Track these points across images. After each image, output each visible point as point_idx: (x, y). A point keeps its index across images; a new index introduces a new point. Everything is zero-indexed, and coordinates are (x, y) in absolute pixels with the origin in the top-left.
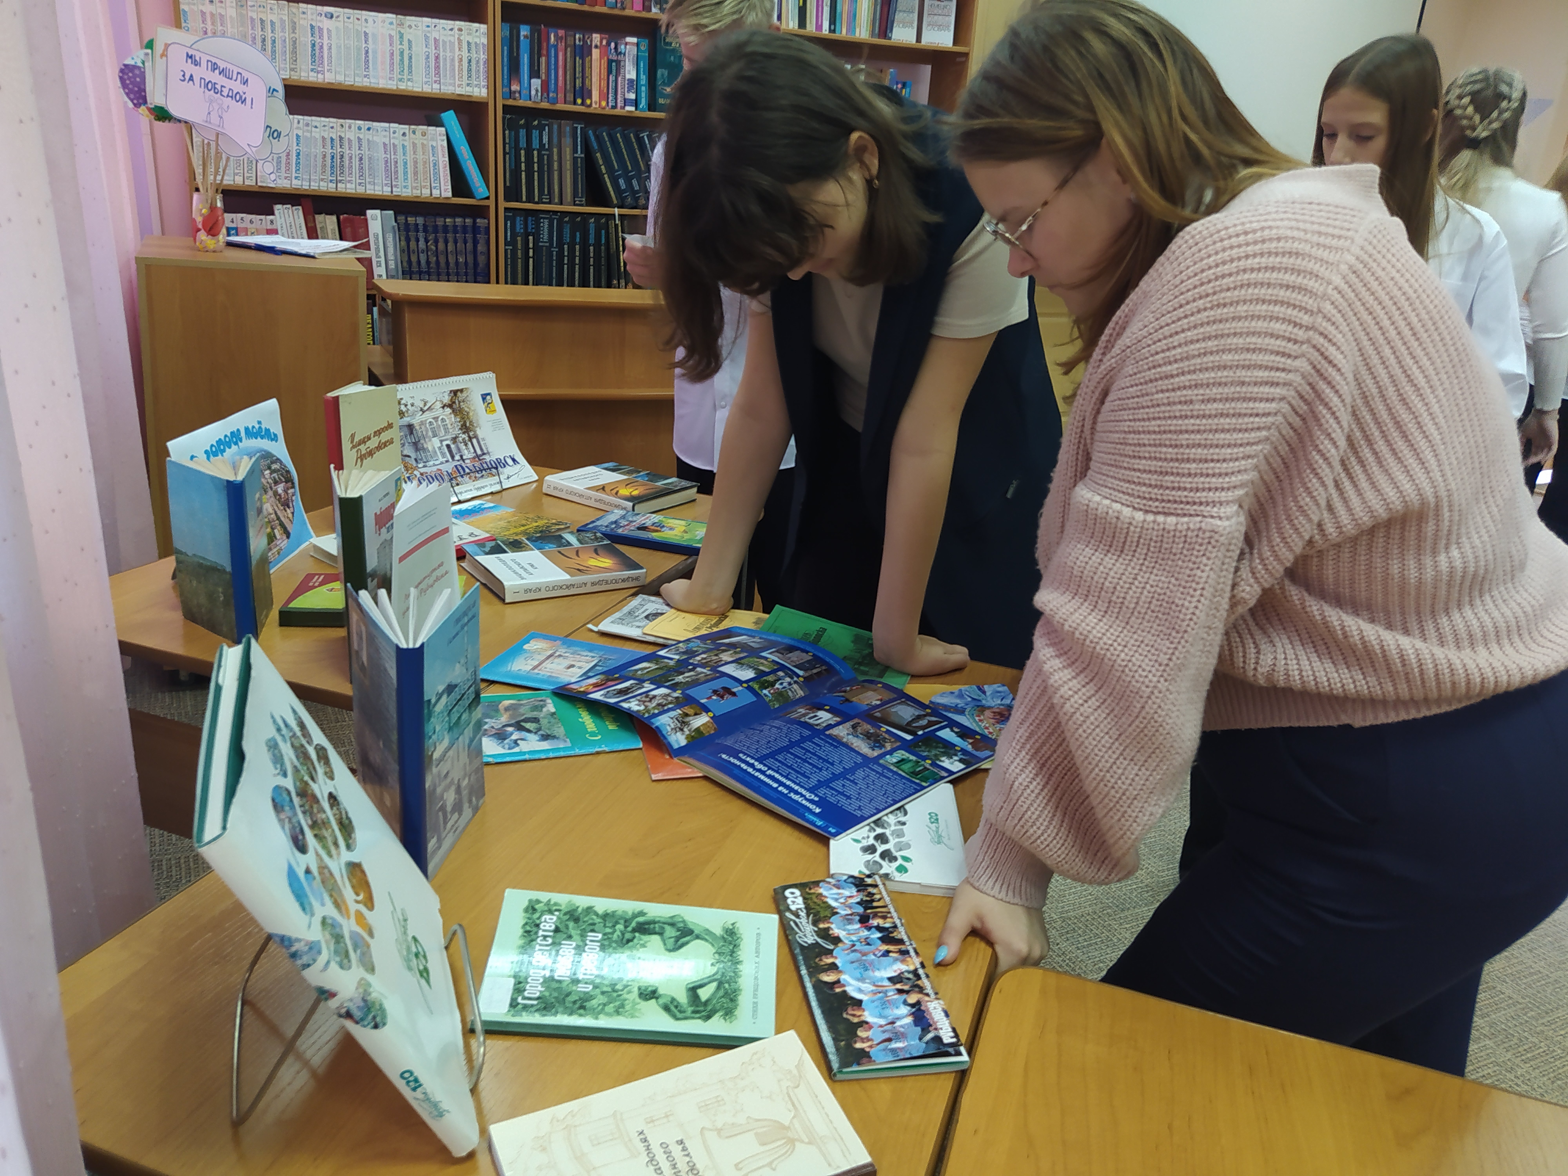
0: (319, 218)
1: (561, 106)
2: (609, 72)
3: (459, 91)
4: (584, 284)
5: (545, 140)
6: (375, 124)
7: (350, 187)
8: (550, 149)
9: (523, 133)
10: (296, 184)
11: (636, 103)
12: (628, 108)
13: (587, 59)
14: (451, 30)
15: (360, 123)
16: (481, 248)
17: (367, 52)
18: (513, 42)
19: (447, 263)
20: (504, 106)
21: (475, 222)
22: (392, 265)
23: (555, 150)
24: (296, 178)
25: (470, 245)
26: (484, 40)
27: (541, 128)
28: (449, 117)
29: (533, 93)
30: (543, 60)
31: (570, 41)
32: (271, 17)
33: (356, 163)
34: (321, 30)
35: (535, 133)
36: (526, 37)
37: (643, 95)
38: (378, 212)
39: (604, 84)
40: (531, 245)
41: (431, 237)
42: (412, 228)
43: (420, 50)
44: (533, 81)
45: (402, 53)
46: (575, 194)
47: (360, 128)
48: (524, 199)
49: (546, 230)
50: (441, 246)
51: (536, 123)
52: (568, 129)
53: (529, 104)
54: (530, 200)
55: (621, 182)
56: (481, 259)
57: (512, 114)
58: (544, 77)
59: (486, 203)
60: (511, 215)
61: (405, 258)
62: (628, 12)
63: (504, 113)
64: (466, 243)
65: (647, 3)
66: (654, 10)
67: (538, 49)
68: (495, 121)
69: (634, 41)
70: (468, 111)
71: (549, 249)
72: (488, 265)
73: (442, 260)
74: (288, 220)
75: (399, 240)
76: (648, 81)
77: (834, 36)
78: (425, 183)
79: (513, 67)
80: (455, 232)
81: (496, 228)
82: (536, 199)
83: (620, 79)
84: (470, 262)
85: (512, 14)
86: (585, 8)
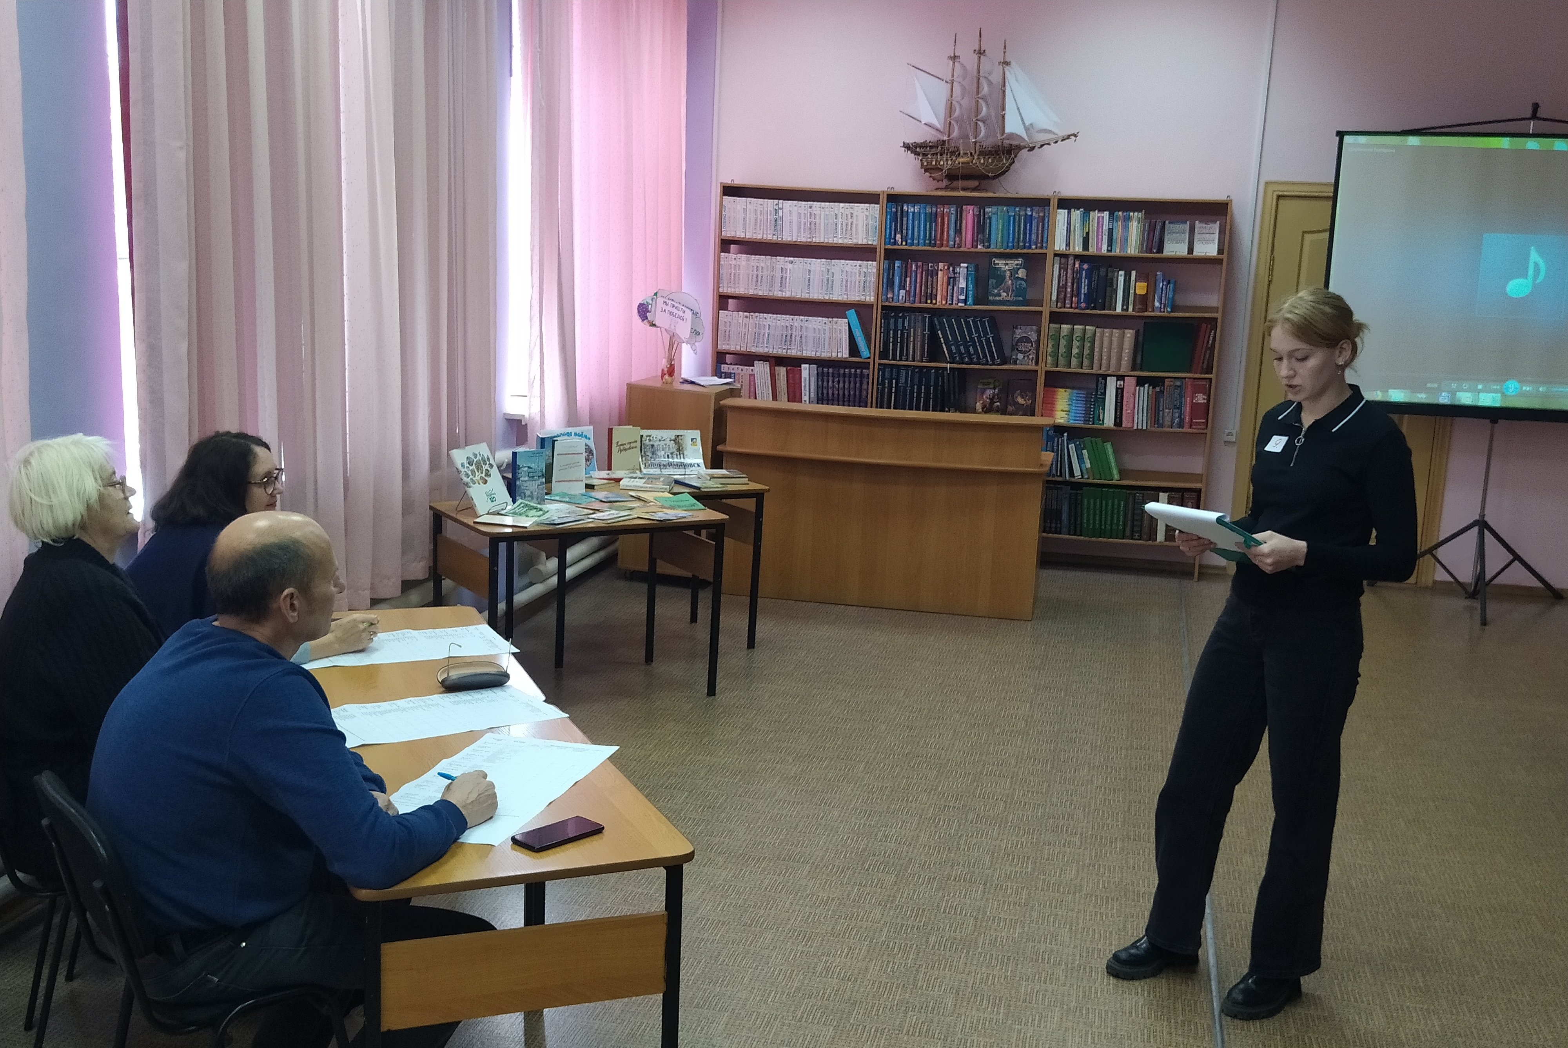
0: (777, 368)
1: (917, 305)
2: (949, 284)
3: (857, 299)
4: (926, 409)
5: (906, 324)
6: (810, 318)
7: (794, 352)
8: (909, 329)
9: (892, 321)
10: (766, 350)
11: (965, 301)
12: (960, 304)
13: (935, 278)
14: (855, 266)
15: (802, 317)
16: (865, 386)
17: (809, 280)
18: (891, 269)
19: (844, 394)
20: (882, 306)
21: (862, 372)
22: (812, 395)
23: (912, 330)
24: (766, 347)
25: (858, 385)
26: (874, 270)
27: (904, 318)
28: (851, 313)
29: (900, 298)
30: (908, 279)
31: (925, 268)
32: (762, 265)
33: (798, 338)
34: (786, 269)
35: (900, 320)
36: (899, 267)
37: (970, 296)
38: (808, 365)
39: (945, 291)
40: (894, 385)
41: (836, 380)
42: (825, 374)
43: (837, 278)
44: (901, 291)
45: (828, 280)
46: (922, 355)
47: (802, 320)
48: (891, 358)
49: (904, 377)
50: (841, 385)
51: (901, 315)
52: (920, 318)
53: (898, 304)
54: (894, 359)
55: (953, 348)
56: (864, 393)
57: (887, 310)
58: (907, 289)
59: (868, 360)
60: (883, 367)
61: (820, 392)
62: (962, 249)
63: (882, 310)
64: (855, 383)
65: (975, 243)
66: (979, 247)
67: (905, 273)
68: (877, 314)
69: (966, 265)
70: (862, 309)
71: (905, 388)
72: (867, 397)
73: (841, 392)
74: (761, 370)
75: (818, 381)
76: (973, 287)
77: (1109, 254)
78: (835, 350)
79: (890, 284)
80: (850, 377)
81: (873, 375)
82: (898, 358)
83: (955, 288)
84: (857, 393)
85: (891, 255)
86: (935, 249)
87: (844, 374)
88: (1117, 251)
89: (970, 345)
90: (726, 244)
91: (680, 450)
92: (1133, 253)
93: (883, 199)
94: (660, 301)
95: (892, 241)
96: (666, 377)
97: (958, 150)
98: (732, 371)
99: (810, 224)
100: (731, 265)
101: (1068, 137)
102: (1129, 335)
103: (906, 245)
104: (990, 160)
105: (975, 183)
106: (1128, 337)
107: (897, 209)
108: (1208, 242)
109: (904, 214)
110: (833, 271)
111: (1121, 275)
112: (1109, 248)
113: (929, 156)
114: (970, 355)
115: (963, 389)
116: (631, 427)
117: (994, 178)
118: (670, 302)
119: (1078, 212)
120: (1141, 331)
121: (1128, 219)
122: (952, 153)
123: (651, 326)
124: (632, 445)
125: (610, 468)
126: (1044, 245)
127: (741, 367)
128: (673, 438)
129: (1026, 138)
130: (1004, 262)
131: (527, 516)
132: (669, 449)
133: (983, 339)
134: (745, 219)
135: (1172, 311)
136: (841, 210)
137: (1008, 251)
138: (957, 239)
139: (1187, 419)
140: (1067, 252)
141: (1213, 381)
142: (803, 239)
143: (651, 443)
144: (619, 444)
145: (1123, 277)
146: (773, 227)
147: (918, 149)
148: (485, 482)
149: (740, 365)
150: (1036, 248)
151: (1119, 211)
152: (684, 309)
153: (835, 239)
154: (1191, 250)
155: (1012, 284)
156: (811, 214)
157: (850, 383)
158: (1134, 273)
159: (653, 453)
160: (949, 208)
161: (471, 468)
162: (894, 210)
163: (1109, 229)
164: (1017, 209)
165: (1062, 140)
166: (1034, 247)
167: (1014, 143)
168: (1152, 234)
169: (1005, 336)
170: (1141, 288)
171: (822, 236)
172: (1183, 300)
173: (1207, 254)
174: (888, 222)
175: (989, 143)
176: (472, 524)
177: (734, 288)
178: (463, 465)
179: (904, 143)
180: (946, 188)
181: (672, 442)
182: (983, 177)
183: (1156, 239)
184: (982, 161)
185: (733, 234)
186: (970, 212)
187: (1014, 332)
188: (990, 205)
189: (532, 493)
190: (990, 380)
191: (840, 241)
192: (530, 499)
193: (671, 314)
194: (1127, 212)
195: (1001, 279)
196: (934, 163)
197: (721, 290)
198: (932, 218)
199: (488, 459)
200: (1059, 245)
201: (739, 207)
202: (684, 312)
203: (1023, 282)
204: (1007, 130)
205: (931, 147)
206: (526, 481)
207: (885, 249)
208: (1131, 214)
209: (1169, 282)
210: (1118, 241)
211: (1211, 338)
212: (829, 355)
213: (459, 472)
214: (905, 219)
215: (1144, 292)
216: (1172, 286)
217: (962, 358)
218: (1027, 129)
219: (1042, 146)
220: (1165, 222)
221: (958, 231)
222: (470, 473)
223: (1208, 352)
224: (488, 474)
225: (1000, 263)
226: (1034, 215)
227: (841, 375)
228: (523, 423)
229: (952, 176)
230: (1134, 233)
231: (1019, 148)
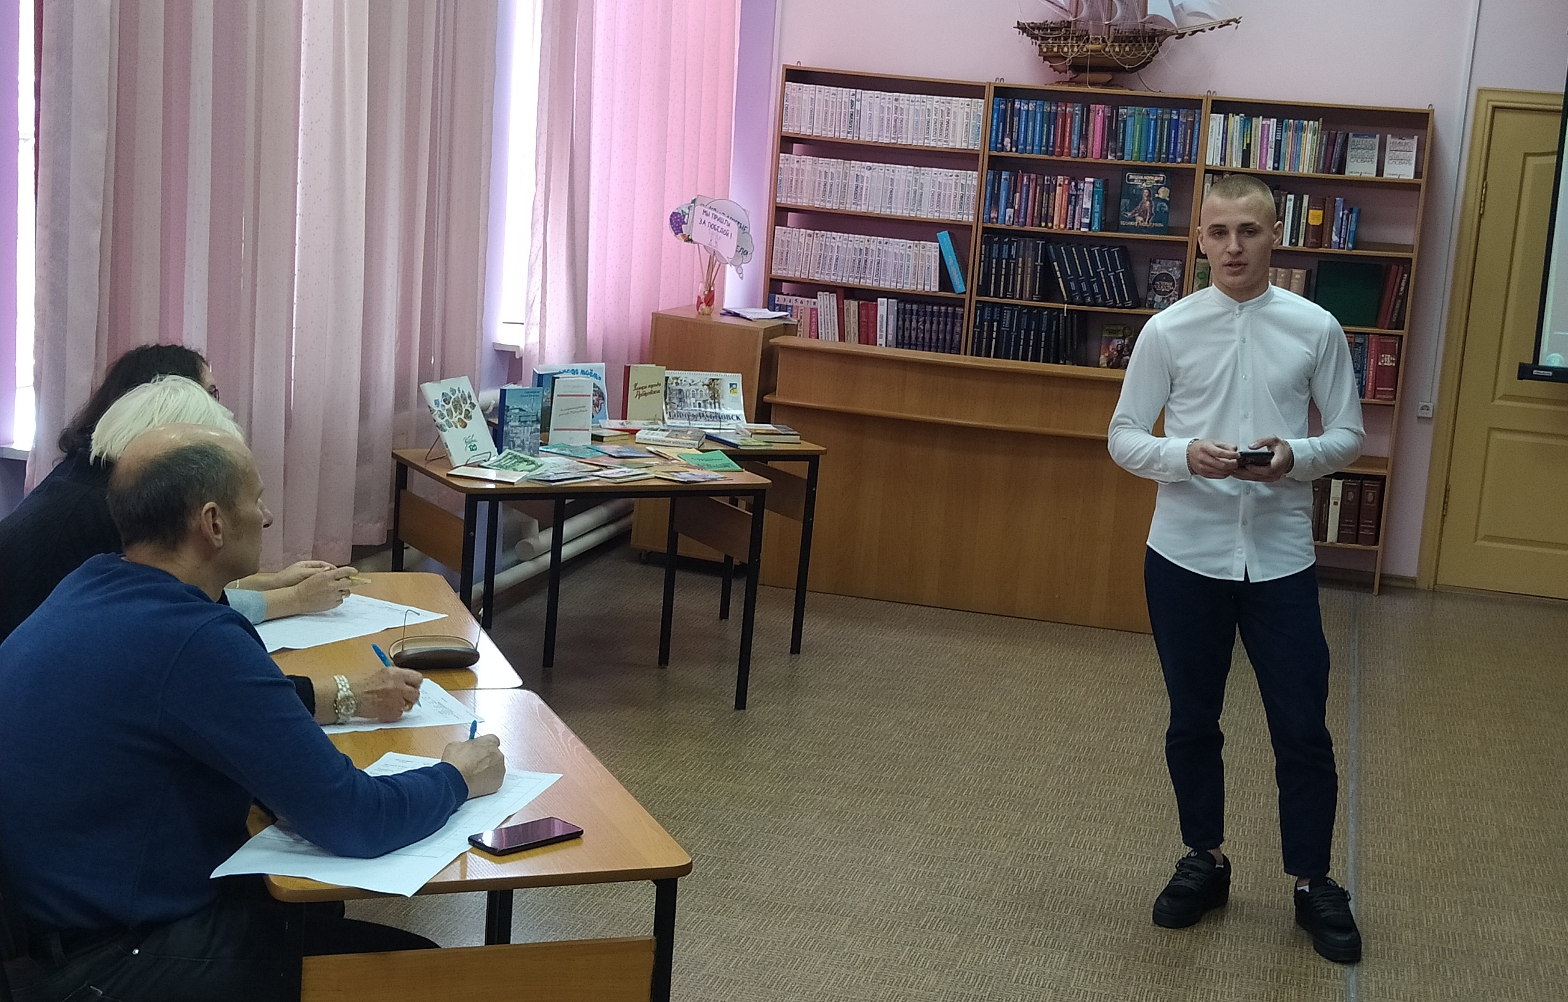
0: (846, 301)
1: (1028, 228)
2: (1069, 202)
3: (952, 217)
4: (1035, 359)
5: (1013, 252)
6: (891, 239)
7: (868, 282)
8: (1017, 259)
9: (996, 247)
10: (833, 278)
11: (1090, 226)
12: (1082, 229)
13: (1052, 194)
14: (951, 176)
15: (881, 239)
16: (958, 329)
17: (891, 191)
18: (996, 182)
19: (931, 339)
20: (983, 228)
21: (954, 311)
22: (890, 337)
23: (1020, 259)
24: (833, 274)
25: (949, 327)
26: (975, 183)
27: (1010, 244)
28: (944, 236)
29: (1007, 218)
30: (1018, 195)
31: (1040, 181)
32: (831, 170)
33: (875, 265)
34: (863, 177)
35: (1006, 247)
36: (1006, 179)
37: (1096, 220)
38: (886, 300)
39: (1064, 211)
40: (995, 329)
41: (921, 319)
42: (908, 312)
43: (927, 191)
44: (1008, 210)
45: (915, 193)
46: (1032, 292)
47: (880, 243)
48: (992, 294)
49: (1008, 319)
50: (928, 326)
51: (1006, 240)
52: (1032, 244)
53: (1003, 226)
54: (996, 295)
55: (1072, 284)
56: (957, 337)
57: (990, 234)
58: (1016, 207)
59: (962, 296)
60: (981, 306)
61: (900, 333)
62: (1088, 160)
63: (983, 233)
64: (946, 324)
65: (1104, 153)
66: (1109, 157)
67: (1014, 188)
68: (976, 238)
69: (1092, 180)
70: (958, 231)
71: (1009, 333)
72: (960, 341)
73: (927, 336)
74: (826, 303)
75: (898, 320)
76: (1101, 209)
77: (1276, 172)
78: (921, 281)
79: (994, 200)
80: (939, 316)
81: (969, 315)
82: (1001, 295)
83: (1077, 208)
84: (948, 338)
85: (997, 164)
86: (1054, 158)
87: (932, 312)
88: (1286, 169)
89: (1094, 282)
90: (787, 143)
91: (715, 397)
92: (1306, 172)
93: (990, 93)
94: (699, 209)
95: (999, 146)
96: (703, 306)
97: (1087, 34)
98: (789, 304)
99: (896, 121)
100: (792, 169)
101: (1228, 23)
102: (1297, 276)
103: (1016, 151)
104: (1127, 49)
105: (1107, 77)
106: (1297, 279)
107: (1006, 105)
108: (1401, 161)
109: (1016, 112)
110: (922, 181)
111: (1290, 200)
112: (1276, 165)
113: (1050, 41)
114: (1093, 295)
115: (1084, 337)
116: (654, 366)
117: (1132, 71)
118: (712, 212)
119: (1237, 117)
120: (1315, 272)
121: (1302, 129)
122: (1079, 38)
123: (686, 241)
124: (654, 389)
125: (624, 417)
126: (1193, 157)
127: (800, 299)
128: (707, 382)
129: (1174, 22)
130: (1142, 178)
131: (514, 470)
132: (701, 396)
133: (1111, 275)
134: (812, 111)
135: (1354, 248)
136: (935, 105)
137: (1146, 164)
138: (1082, 147)
139: (1370, 387)
140: (1222, 168)
141: (1405, 339)
142: (885, 139)
143: (679, 387)
144: (638, 386)
145: (1292, 202)
146: (847, 123)
147: (1036, 32)
148: (465, 426)
149: (800, 296)
150: (1183, 162)
151: (1289, 119)
152: (729, 221)
153: (926, 141)
154: (1380, 171)
155: (1151, 206)
156: (896, 108)
157: (939, 323)
158: (1306, 198)
159: (680, 400)
160: (1073, 107)
161: (447, 407)
162: (1002, 106)
163: (1276, 140)
164: (1159, 111)
165: (1220, 27)
166: (1179, 160)
167: (1158, 27)
168: (1330, 148)
169: (1140, 271)
170: (1315, 217)
171: (910, 136)
172: (1369, 234)
173: (1401, 177)
174: (995, 121)
175: (1126, 26)
176: (445, 477)
177: (796, 198)
178: (437, 402)
179: (1018, 22)
180: (1070, 82)
181: (706, 387)
182: (1116, 69)
183: (1336, 155)
184: (1117, 49)
185: (797, 130)
186: (1099, 113)
187: (1151, 268)
188: (1125, 105)
189: (523, 442)
190: (1119, 328)
191: (933, 144)
192: (520, 449)
193: (712, 226)
194: (1299, 119)
195: (1136, 199)
196: (1055, 49)
197: (778, 200)
198: (1050, 119)
199: (470, 397)
200: (1212, 159)
201: (805, 96)
202: (729, 225)
203: (1165, 205)
204: (1150, 12)
205: (1052, 29)
206: (516, 426)
207: (990, 156)
208: (1306, 122)
209: (1351, 211)
210: (1288, 156)
211: (1403, 284)
212: (913, 287)
213: (432, 411)
214: (1016, 119)
215: (1319, 223)
216: (1354, 215)
217: (1084, 298)
218: (1175, 11)
219: (1194, 32)
220: (1348, 135)
221: (1084, 137)
222: (445, 413)
223: (1399, 301)
224: (468, 416)
225: (1136, 179)
226: (1181, 119)
227: (928, 314)
228: (517, 357)
229: (1078, 67)
230: (1308, 147)
231: (1165, 34)
